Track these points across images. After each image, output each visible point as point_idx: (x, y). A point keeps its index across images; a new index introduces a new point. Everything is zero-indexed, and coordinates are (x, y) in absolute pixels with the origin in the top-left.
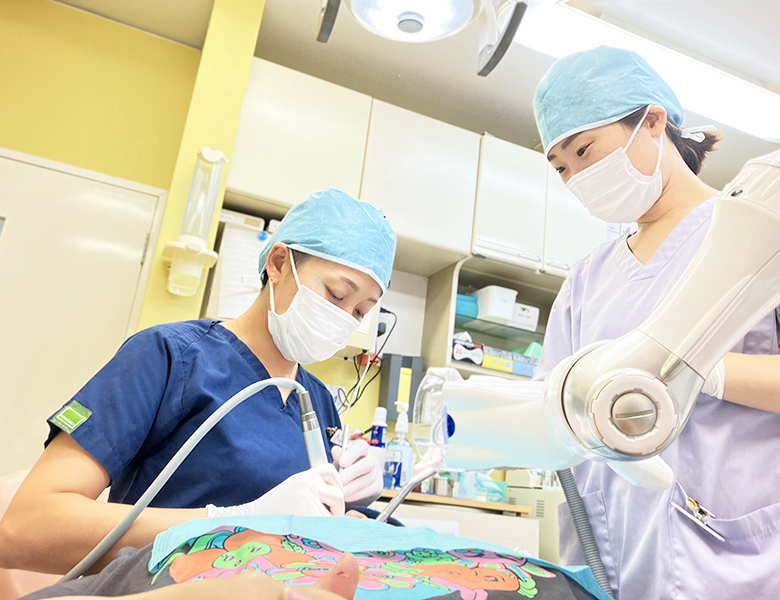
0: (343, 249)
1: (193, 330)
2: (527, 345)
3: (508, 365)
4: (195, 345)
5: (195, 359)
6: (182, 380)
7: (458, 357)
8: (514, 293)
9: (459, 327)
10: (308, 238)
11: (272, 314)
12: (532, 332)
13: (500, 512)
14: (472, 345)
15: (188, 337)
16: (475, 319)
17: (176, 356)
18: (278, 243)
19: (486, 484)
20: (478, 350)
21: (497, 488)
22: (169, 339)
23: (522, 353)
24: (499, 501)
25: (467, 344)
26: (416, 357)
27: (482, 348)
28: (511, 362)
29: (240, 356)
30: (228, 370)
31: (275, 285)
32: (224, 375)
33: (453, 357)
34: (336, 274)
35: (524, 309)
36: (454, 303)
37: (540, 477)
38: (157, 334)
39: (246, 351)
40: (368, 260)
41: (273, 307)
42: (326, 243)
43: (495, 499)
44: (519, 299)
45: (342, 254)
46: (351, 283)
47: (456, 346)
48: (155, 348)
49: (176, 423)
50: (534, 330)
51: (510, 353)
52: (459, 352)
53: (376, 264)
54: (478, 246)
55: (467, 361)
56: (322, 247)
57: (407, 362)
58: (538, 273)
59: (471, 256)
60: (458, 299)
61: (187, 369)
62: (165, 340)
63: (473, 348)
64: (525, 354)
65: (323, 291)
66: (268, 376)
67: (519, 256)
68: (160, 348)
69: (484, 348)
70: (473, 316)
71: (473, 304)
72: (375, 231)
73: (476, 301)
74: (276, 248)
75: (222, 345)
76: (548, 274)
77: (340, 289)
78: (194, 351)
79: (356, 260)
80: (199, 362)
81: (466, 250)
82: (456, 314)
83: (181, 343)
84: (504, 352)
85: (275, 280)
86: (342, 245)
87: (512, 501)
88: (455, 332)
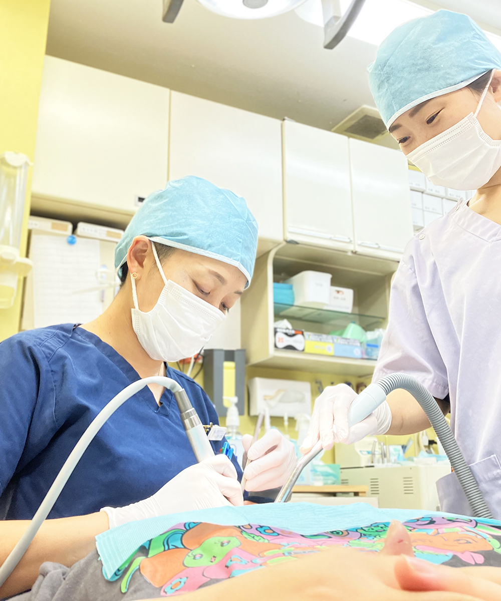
0: (210, 241)
1: (57, 335)
2: (344, 328)
3: (329, 349)
4: (62, 351)
5: (64, 366)
6: (52, 390)
7: (280, 345)
8: (328, 277)
9: (278, 316)
10: (171, 230)
11: (136, 313)
12: (348, 313)
13: (334, 494)
14: (293, 332)
15: (52, 343)
16: (292, 305)
17: (44, 365)
18: (138, 237)
19: (319, 469)
20: (299, 337)
21: (330, 471)
22: (34, 347)
23: (341, 335)
24: (333, 484)
25: (287, 331)
26: (238, 350)
27: (303, 334)
28: (332, 346)
29: (107, 359)
30: (99, 375)
31: (137, 281)
32: (94, 381)
33: (276, 346)
34: (203, 268)
35: (338, 292)
36: (271, 291)
37: (370, 456)
38: (20, 343)
39: (112, 353)
40: (235, 252)
41: (136, 304)
42: (191, 233)
43: (330, 482)
44: (334, 282)
45: (210, 246)
46: (219, 277)
47: (278, 335)
48: (20, 359)
49: (51, 436)
50: (349, 310)
51: (330, 337)
52: (281, 340)
53: (243, 256)
54: (290, 232)
55: (290, 348)
56: (187, 239)
57: (230, 355)
58: (350, 254)
59: (284, 243)
60: (274, 288)
61: (57, 377)
62: (30, 349)
63: (293, 335)
64: (345, 336)
65: (190, 285)
66: (137, 378)
67: (330, 239)
68: (26, 357)
69: (305, 333)
70: (291, 303)
71: (288, 292)
72: (241, 220)
73: (291, 288)
74: (137, 242)
75: (88, 348)
76: (360, 255)
77: (208, 283)
78: (62, 358)
79: (223, 252)
80: (68, 368)
81: (279, 237)
82: (275, 303)
83: (47, 351)
84: (324, 336)
85: (138, 275)
86: (208, 237)
87: (344, 482)
88: (275, 321)
